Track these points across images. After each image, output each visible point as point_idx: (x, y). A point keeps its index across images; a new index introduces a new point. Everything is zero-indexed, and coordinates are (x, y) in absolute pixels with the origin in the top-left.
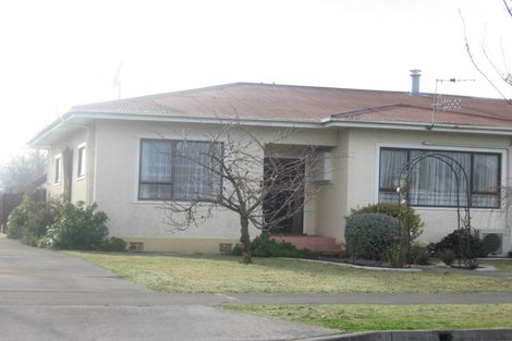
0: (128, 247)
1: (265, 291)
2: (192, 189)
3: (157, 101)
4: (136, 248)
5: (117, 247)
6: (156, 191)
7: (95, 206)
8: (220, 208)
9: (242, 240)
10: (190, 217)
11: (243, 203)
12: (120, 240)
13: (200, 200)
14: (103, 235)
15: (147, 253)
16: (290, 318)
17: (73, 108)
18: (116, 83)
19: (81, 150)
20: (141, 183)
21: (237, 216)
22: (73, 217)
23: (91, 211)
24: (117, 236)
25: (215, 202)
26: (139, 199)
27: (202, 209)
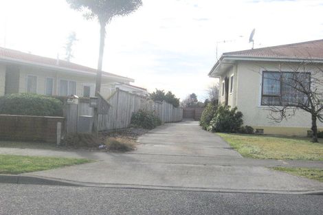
0: (255, 131)
1: (310, 159)
2: (292, 100)
3: (273, 50)
4: (260, 132)
5: (249, 131)
6: (272, 101)
7: (236, 108)
8: (300, 110)
9: (312, 129)
10: (283, 115)
11: (313, 107)
12: (250, 127)
13: (288, 105)
14: (240, 125)
15: (266, 135)
16: (312, 177)
17: (224, 54)
18: (251, 40)
19: (232, 78)
20: (263, 96)
21: (310, 115)
22: (223, 115)
23: (234, 111)
24: (249, 125)
25: (297, 106)
26: (262, 105)
27: (289, 111)
